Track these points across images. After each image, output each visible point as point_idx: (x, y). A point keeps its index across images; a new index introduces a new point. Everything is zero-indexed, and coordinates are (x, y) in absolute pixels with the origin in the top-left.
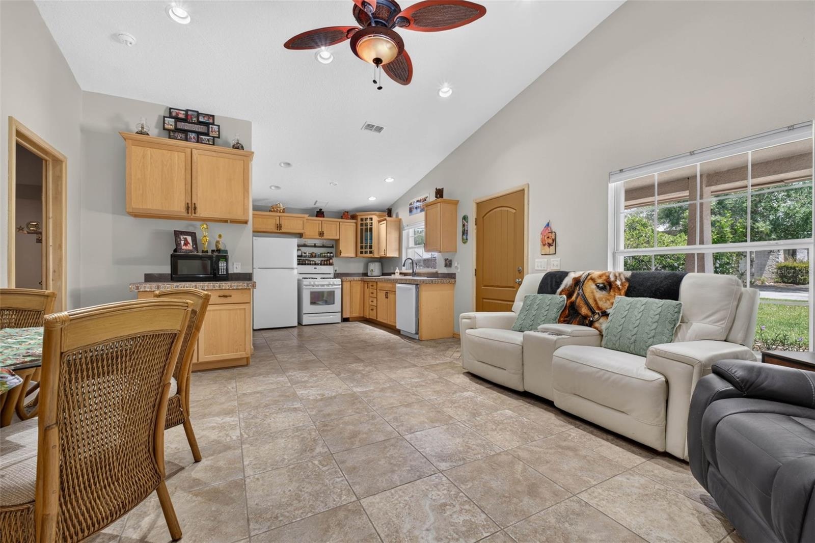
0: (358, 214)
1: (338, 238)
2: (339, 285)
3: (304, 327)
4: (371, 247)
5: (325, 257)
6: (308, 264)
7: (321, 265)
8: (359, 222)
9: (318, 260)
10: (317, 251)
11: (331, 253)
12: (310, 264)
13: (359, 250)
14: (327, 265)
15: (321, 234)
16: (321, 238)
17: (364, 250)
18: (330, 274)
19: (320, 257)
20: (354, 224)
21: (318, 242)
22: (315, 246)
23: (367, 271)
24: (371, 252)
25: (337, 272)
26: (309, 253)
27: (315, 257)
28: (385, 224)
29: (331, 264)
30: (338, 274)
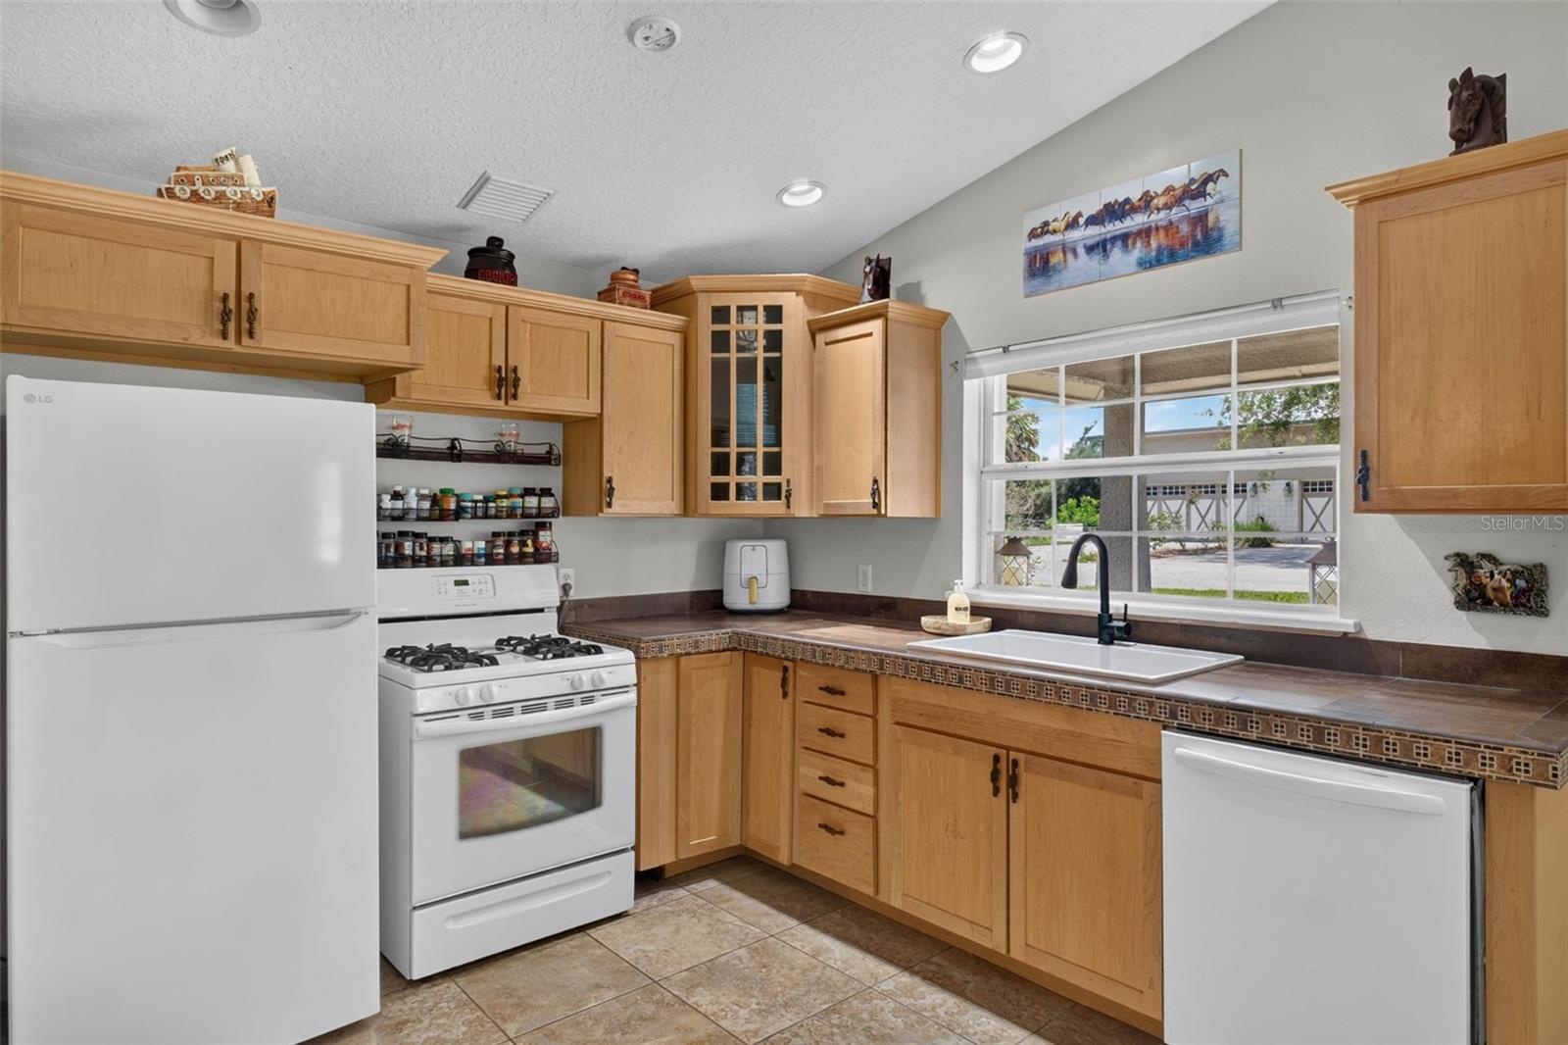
0: (696, 282)
1: (590, 408)
2: (622, 689)
3: (424, 992)
4: (773, 464)
5: (511, 514)
6: (416, 562)
7: (490, 559)
8: (706, 328)
9: (470, 534)
10: (470, 481)
11: (546, 492)
12: (429, 561)
13: (706, 478)
14: (522, 559)
15: (505, 383)
16: (500, 404)
17: (732, 479)
18: (541, 610)
19: (486, 516)
20: (675, 339)
21: (472, 433)
22: (453, 453)
23: (722, 582)
24: (773, 492)
25: (574, 595)
26: (421, 497)
27: (458, 514)
28: (877, 341)
29: (543, 556)
30: (579, 604)
